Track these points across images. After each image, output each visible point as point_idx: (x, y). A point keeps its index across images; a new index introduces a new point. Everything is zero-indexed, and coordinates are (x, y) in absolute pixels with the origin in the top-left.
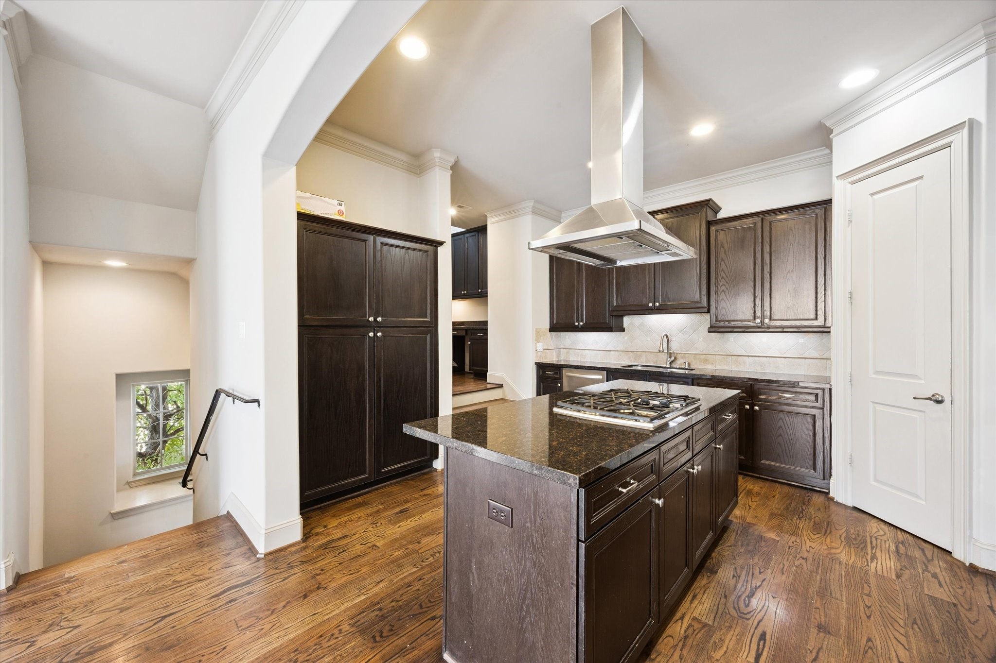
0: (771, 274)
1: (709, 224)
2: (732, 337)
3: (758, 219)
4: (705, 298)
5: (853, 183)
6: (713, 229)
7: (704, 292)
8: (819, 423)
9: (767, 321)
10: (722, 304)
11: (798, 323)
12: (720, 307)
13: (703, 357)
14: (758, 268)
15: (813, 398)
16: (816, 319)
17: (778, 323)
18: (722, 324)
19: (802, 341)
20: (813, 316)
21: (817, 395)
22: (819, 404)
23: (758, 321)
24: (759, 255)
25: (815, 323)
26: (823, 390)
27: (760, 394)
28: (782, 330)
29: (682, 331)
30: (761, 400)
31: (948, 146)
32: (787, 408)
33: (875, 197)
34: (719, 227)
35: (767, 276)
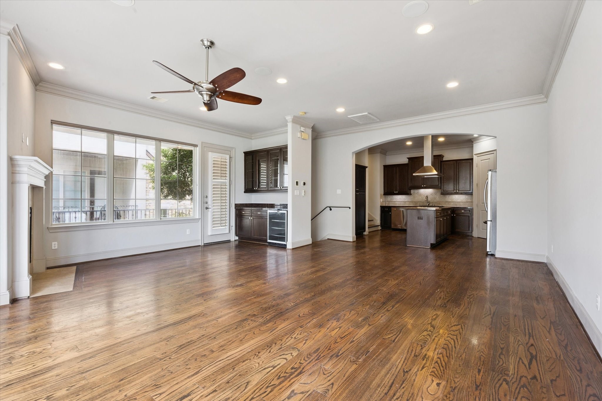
0: (458, 177)
1: (441, 162)
2: (447, 196)
3: (455, 162)
4: (440, 184)
5: (478, 157)
6: (442, 163)
7: (440, 182)
8: (470, 218)
9: (457, 191)
10: (445, 186)
11: (466, 192)
12: (444, 187)
13: (438, 203)
14: (455, 176)
15: (469, 211)
16: (470, 191)
17: (460, 192)
18: (445, 192)
19: (467, 197)
20: (469, 190)
21: (470, 210)
22: (470, 213)
23: (455, 191)
24: (455, 172)
25: (470, 192)
26: (471, 209)
27: (456, 211)
28: (462, 194)
29: (432, 194)
30: (456, 213)
31: (493, 153)
32: (462, 215)
33: (482, 161)
34: (444, 163)
35: (458, 178)
